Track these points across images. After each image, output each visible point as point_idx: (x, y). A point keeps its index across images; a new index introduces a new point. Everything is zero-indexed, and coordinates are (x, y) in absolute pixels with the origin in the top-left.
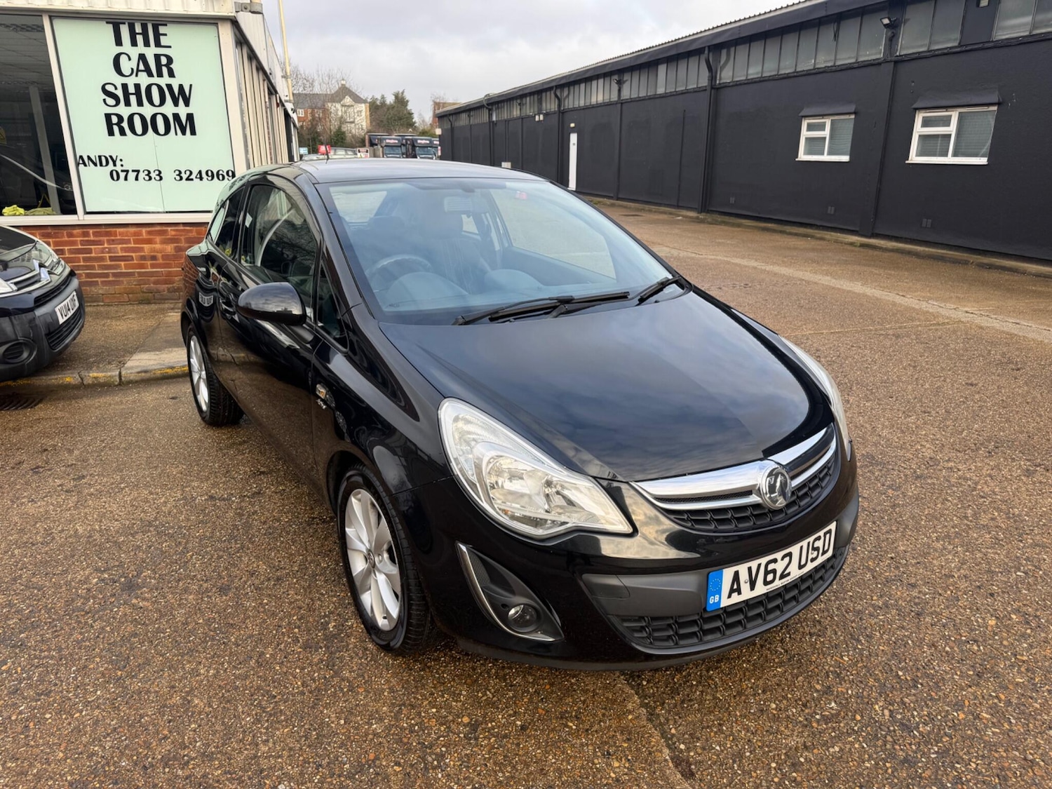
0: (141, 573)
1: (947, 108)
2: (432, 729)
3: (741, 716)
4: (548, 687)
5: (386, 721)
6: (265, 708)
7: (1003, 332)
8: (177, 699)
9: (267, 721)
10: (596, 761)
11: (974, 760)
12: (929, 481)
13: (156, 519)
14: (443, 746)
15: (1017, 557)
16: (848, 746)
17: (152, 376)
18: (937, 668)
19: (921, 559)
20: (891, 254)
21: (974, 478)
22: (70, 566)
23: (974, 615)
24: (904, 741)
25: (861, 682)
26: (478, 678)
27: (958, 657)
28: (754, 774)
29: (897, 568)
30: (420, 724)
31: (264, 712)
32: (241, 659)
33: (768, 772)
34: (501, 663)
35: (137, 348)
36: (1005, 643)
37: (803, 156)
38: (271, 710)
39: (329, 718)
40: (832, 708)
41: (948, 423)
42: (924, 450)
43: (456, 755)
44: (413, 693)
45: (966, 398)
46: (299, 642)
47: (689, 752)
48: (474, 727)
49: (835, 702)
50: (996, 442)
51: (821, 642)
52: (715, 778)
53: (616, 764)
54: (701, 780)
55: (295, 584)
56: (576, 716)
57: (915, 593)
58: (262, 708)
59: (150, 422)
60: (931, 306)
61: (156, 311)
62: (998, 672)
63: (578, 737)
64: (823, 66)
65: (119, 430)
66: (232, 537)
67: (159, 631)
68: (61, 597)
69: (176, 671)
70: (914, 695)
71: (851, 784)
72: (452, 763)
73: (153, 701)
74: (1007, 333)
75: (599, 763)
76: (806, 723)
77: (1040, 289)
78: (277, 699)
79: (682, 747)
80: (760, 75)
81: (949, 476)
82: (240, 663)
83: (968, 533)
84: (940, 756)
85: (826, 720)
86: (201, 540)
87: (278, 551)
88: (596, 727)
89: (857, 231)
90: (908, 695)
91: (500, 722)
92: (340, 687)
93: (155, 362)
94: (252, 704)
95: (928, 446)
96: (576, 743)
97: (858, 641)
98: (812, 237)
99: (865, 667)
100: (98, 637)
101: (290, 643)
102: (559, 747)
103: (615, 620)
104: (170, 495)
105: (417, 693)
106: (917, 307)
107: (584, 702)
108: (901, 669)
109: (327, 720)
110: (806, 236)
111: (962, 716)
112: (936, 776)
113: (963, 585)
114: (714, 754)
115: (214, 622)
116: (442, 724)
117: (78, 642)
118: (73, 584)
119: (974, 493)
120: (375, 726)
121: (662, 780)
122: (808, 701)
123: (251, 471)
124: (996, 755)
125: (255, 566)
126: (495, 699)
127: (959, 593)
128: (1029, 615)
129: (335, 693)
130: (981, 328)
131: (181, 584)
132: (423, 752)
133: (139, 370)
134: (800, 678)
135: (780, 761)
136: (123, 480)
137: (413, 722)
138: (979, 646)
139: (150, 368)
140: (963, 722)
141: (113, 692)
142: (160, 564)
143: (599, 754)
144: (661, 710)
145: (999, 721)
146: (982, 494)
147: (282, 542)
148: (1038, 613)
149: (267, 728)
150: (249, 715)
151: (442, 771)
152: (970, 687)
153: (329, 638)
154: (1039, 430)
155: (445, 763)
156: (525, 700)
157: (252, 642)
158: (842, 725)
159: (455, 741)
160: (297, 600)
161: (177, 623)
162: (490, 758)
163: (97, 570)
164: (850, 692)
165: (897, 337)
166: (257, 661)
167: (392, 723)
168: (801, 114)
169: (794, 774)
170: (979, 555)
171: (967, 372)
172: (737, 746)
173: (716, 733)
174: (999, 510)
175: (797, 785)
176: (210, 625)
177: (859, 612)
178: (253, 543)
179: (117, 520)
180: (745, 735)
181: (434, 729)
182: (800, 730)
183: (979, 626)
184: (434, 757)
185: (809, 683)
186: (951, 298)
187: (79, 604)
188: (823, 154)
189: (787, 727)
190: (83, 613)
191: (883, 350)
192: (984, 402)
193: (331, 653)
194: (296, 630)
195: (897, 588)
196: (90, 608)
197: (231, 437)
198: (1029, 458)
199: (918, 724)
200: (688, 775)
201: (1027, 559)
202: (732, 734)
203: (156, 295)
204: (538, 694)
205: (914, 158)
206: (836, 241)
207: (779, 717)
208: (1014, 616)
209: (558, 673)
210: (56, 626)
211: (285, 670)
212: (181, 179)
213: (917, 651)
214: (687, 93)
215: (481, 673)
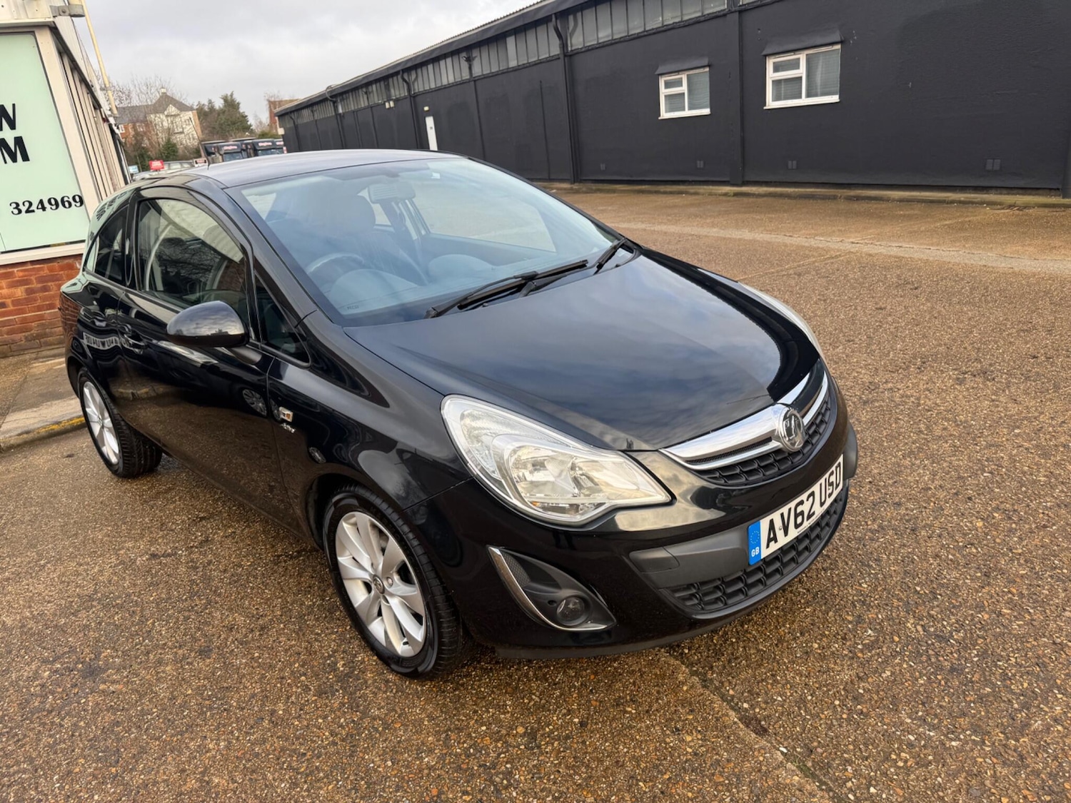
0: (100, 653)
1: (795, 51)
2: (488, 748)
3: (789, 662)
4: (592, 677)
5: (436, 751)
6: (298, 769)
7: (890, 256)
8: (192, 783)
9: (305, 782)
10: (668, 740)
11: (1012, 655)
12: (877, 404)
13: (96, 592)
14: (507, 763)
15: (979, 460)
16: (897, 668)
17: (37, 436)
18: (948, 577)
19: (896, 478)
20: (765, 199)
21: (915, 394)
22: (9, 663)
23: (962, 521)
24: (944, 651)
25: (887, 605)
26: (517, 684)
27: (962, 562)
28: (823, 716)
29: (878, 490)
30: (474, 745)
31: (298, 773)
32: (252, 722)
33: (835, 711)
34: (536, 663)
35: (8, 408)
36: (998, 540)
37: (665, 115)
38: (306, 769)
39: (373, 762)
40: (869, 636)
41: (874, 347)
42: (861, 376)
43: (523, 769)
44: (455, 715)
45: (880, 322)
46: (310, 690)
47: (754, 709)
48: (532, 735)
49: (870, 629)
50: (922, 358)
51: (836, 575)
52: (788, 729)
53: (689, 738)
54: (775, 734)
55: (283, 629)
56: (631, 700)
57: (903, 511)
58: (294, 769)
59: (50, 486)
60: (819, 242)
61: (17, 363)
62: (1001, 569)
63: (641, 720)
64: (671, 22)
65: (17, 502)
66: (192, 595)
67: (143, 713)
68: (11, 701)
69: (181, 753)
70: (938, 606)
71: (913, 703)
72: (522, 778)
73: (165, 792)
74: (896, 257)
75: (672, 741)
76: (851, 655)
77: (907, 213)
78: (308, 757)
79: (746, 705)
80: (610, 38)
81: (892, 397)
82: (252, 727)
83: (928, 446)
84: (981, 658)
85: (869, 647)
86: (158, 604)
87: (252, 598)
88: (655, 706)
89: (728, 182)
90: (932, 608)
91: (557, 724)
92: (373, 727)
93: (36, 420)
94: (282, 768)
95: (863, 371)
96: (641, 727)
97: (869, 566)
98: (687, 193)
99: (885, 589)
100: (73, 735)
101: (301, 694)
102: (626, 735)
103: (665, 593)
104: (104, 562)
105: (459, 715)
106: (807, 244)
107: (634, 684)
108: (917, 584)
109: (372, 765)
110: (680, 193)
111: (986, 617)
112: (984, 677)
113: (942, 494)
114: (778, 705)
115: (206, 689)
116: (497, 741)
117: (49, 746)
118: (21, 683)
119: (920, 408)
120: (426, 759)
121: (738, 743)
122: (846, 634)
123: (189, 519)
124: (1029, 645)
125: (231, 619)
126: (543, 701)
127: (942, 503)
128: (1008, 511)
129: (370, 737)
130: (870, 255)
131: (151, 656)
132: (488, 774)
133: (19, 431)
134: (831, 614)
135: (841, 698)
136: (40, 556)
137: (465, 745)
138: (977, 549)
139: (31, 427)
140: (989, 621)
141: (114, 793)
142: (118, 640)
143: (668, 732)
144: (712, 674)
145: (1020, 614)
146: (926, 407)
147: (252, 588)
148: (1016, 507)
149: (308, 790)
150: (282, 781)
151: (515, 788)
152: (983, 587)
153: (343, 678)
154: (954, 340)
155: (515, 780)
156: (575, 695)
157: (257, 701)
158: (885, 649)
159: (518, 755)
160: (292, 646)
161: (162, 700)
162: (560, 764)
163: (45, 661)
164: (880, 616)
165: (799, 275)
166: (271, 721)
167: (444, 752)
168: (657, 72)
169: (859, 707)
170: (945, 465)
171: (873, 297)
172: (796, 692)
173: (772, 684)
174: (948, 420)
175: (866, 716)
176: (202, 694)
177: (860, 539)
178: (219, 595)
179: (49, 602)
180: (800, 680)
181: (491, 747)
182: (849, 663)
183: (970, 530)
184: (501, 776)
185: (840, 616)
186: (834, 231)
187: (36, 704)
188: (684, 110)
189: (835, 663)
190: (45, 713)
191: (790, 289)
192: (898, 323)
193: (351, 694)
194: (303, 678)
195: (885, 510)
196: (51, 705)
197: (153, 487)
198: (955, 367)
199: (951, 633)
200: (762, 732)
201: (988, 460)
202: (788, 682)
203: (12, 346)
204: (586, 686)
205: (771, 103)
206: (710, 194)
207: (825, 656)
208: (996, 515)
209: (597, 661)
210: (17, 735)
211: (305, 723)
212: (20, 212)
213: (925, 565)
214: (541, 63)
215: (519, 678)
